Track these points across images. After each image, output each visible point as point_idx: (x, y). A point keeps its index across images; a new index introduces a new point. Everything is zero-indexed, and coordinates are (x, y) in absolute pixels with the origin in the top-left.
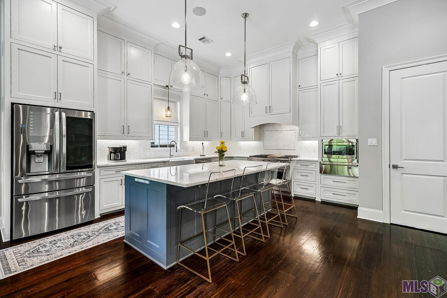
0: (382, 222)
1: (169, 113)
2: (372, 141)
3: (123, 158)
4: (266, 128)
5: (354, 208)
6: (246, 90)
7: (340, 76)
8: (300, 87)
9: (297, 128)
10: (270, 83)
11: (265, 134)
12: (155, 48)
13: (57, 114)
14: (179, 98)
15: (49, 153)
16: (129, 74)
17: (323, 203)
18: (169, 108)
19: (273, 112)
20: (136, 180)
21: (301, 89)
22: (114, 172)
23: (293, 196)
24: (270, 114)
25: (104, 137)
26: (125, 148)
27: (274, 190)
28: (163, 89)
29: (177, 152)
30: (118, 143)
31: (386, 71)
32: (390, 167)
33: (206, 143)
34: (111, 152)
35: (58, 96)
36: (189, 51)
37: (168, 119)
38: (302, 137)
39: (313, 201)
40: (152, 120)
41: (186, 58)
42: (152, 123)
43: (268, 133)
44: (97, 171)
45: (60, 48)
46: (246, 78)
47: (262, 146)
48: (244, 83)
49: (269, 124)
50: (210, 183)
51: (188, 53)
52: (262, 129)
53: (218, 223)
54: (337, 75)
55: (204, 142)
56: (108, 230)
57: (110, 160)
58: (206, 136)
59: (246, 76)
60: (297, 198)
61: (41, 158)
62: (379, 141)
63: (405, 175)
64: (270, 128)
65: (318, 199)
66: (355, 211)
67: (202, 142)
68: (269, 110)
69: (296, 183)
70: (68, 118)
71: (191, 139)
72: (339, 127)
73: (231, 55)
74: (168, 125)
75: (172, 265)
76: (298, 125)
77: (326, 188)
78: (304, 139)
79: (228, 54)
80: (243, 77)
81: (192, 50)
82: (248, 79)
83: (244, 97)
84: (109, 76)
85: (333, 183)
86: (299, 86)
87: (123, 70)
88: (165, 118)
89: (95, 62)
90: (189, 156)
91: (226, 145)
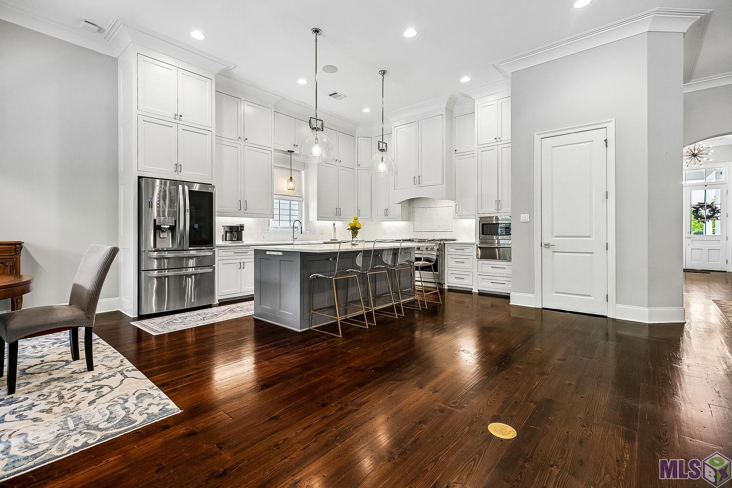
0: (534, 307)
1: (291, 185)
2: (525, 217)
3: (239, 238)
4: (417, 204)
5: (507, 297)
6: (384, 159)
7: (499, 140)
8: (457, 152)
9: (452, 203)
10: (420, 148)
11: (416, 212)
12: (275, 106)
13: (180, 187)
14: (304, 166)
15: (172, 229)
16: (246, 139)
17: (481, 294)
18: (291, 178)
19: (423, 184)
20: (268, 253)
21: (458, 155)
22: (232, 254)
23: (447, 288)
24: (420, 185)
25: (223, 214)
26: (242, 226)
27: (423, 281)
28: (285, 155)
29: (301, 233)
30: (234, 221)
31: (537, 138)
32: (541, 246)
33: (338, 223)
34: (226, 232)
35: (178, 167)
36: (319, 123)
37: (291, 193)
38: (459, 216)
39: (469, 292)
40: (272, 194)
41: (316, 130)
42: (272, 196)
43: (419, 211)
44: (216, 250)
45: (181, 116)
46: (385, 145)
47: (412, 227)
48: (382, 150)
49: (421, 199)
50: (341, 253)
51: (319, 125)
52: (412, 205)
53: (349, 300)
54: (496, 139)
55: (335, 222)
56: (232, 311)
57: (226, 240)
58: (338, 214)
59: (384, 143)
60: (450, 290)
61: (165, 234)
62: (531, 217)
63: (555, 254)
64: (421, 204)
65: (475, 291)
66: (508, 300)
67: (333, 222)
68: (417, 180)
69: (450, 272)
70: (190, 191)
71: (320, 218)
72: (498, 201)
73: (370, 110)
74: (290, 201)
75: (305, 329)
76: (454, 200)
77: (483, 276)
78: (461, 217)
79: (366, 110)
80: (381, 144)
81: (322, 121)
82: (386, 146)
83: (382, 167)
84: (224, 143)
85: (491, 269)
86: (456, 150)
87: (239, 135)
88: (287, 192)
89: (214, 129)
90: (316, 240)
91: (359, 221)
